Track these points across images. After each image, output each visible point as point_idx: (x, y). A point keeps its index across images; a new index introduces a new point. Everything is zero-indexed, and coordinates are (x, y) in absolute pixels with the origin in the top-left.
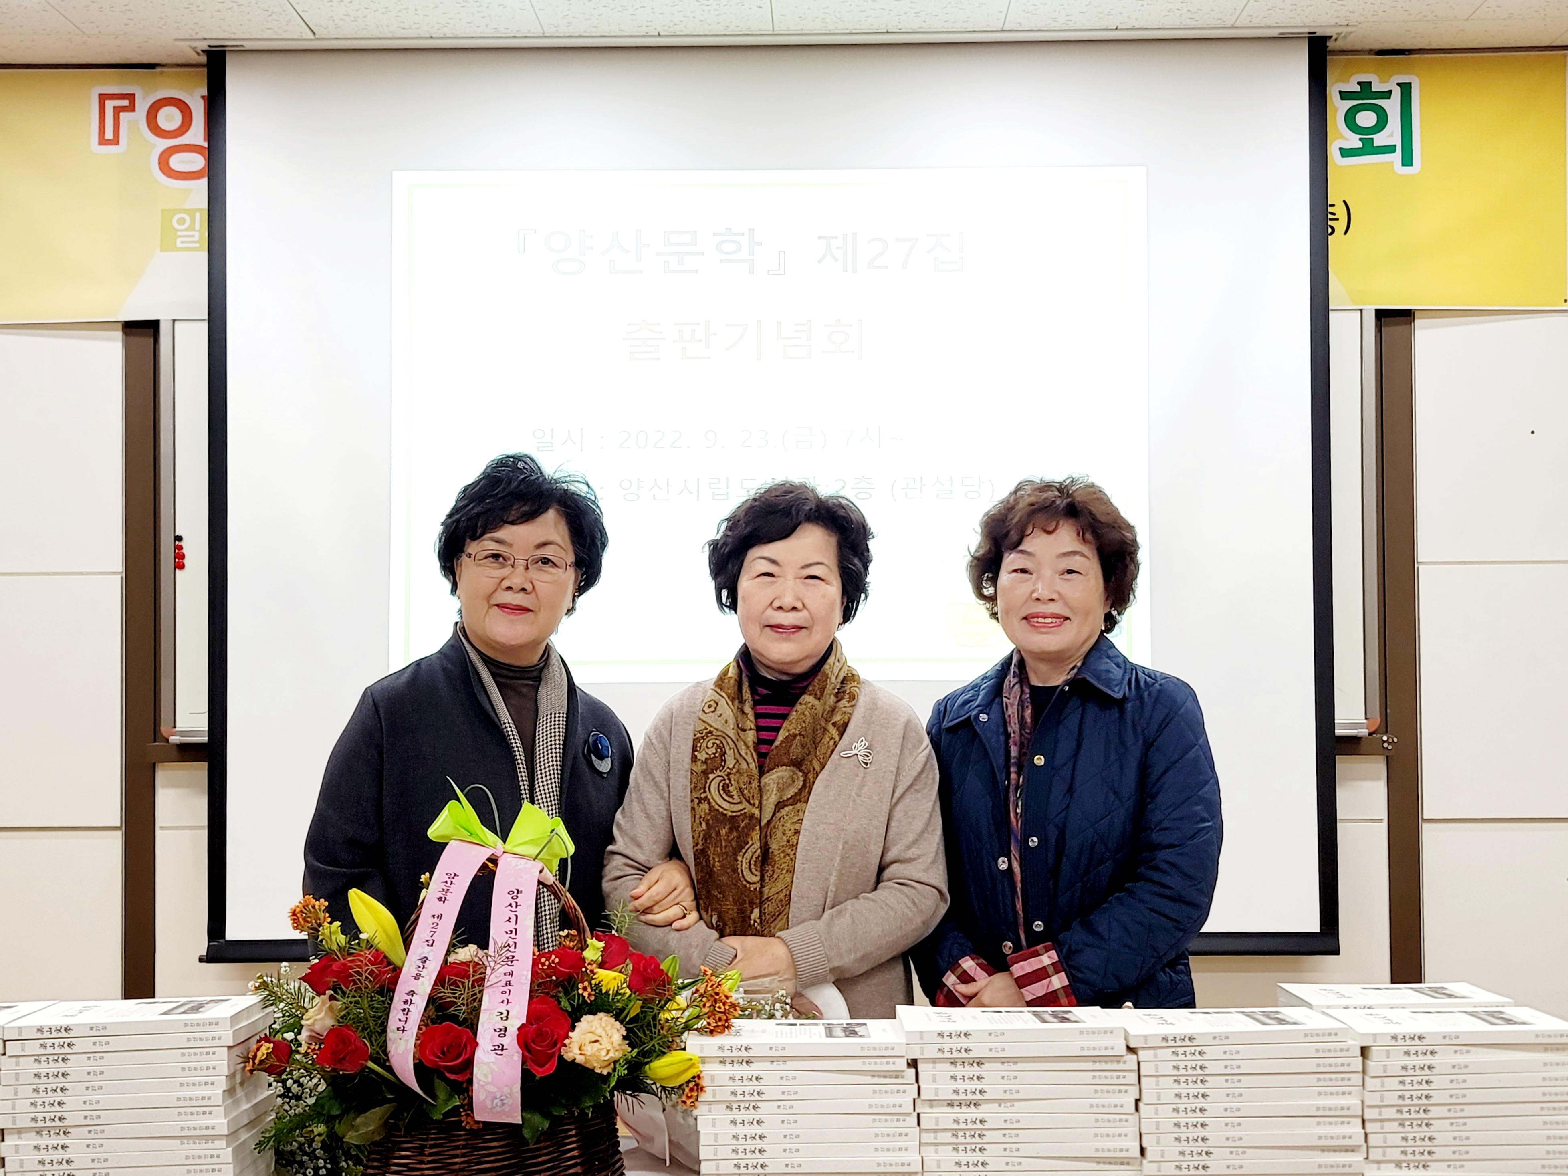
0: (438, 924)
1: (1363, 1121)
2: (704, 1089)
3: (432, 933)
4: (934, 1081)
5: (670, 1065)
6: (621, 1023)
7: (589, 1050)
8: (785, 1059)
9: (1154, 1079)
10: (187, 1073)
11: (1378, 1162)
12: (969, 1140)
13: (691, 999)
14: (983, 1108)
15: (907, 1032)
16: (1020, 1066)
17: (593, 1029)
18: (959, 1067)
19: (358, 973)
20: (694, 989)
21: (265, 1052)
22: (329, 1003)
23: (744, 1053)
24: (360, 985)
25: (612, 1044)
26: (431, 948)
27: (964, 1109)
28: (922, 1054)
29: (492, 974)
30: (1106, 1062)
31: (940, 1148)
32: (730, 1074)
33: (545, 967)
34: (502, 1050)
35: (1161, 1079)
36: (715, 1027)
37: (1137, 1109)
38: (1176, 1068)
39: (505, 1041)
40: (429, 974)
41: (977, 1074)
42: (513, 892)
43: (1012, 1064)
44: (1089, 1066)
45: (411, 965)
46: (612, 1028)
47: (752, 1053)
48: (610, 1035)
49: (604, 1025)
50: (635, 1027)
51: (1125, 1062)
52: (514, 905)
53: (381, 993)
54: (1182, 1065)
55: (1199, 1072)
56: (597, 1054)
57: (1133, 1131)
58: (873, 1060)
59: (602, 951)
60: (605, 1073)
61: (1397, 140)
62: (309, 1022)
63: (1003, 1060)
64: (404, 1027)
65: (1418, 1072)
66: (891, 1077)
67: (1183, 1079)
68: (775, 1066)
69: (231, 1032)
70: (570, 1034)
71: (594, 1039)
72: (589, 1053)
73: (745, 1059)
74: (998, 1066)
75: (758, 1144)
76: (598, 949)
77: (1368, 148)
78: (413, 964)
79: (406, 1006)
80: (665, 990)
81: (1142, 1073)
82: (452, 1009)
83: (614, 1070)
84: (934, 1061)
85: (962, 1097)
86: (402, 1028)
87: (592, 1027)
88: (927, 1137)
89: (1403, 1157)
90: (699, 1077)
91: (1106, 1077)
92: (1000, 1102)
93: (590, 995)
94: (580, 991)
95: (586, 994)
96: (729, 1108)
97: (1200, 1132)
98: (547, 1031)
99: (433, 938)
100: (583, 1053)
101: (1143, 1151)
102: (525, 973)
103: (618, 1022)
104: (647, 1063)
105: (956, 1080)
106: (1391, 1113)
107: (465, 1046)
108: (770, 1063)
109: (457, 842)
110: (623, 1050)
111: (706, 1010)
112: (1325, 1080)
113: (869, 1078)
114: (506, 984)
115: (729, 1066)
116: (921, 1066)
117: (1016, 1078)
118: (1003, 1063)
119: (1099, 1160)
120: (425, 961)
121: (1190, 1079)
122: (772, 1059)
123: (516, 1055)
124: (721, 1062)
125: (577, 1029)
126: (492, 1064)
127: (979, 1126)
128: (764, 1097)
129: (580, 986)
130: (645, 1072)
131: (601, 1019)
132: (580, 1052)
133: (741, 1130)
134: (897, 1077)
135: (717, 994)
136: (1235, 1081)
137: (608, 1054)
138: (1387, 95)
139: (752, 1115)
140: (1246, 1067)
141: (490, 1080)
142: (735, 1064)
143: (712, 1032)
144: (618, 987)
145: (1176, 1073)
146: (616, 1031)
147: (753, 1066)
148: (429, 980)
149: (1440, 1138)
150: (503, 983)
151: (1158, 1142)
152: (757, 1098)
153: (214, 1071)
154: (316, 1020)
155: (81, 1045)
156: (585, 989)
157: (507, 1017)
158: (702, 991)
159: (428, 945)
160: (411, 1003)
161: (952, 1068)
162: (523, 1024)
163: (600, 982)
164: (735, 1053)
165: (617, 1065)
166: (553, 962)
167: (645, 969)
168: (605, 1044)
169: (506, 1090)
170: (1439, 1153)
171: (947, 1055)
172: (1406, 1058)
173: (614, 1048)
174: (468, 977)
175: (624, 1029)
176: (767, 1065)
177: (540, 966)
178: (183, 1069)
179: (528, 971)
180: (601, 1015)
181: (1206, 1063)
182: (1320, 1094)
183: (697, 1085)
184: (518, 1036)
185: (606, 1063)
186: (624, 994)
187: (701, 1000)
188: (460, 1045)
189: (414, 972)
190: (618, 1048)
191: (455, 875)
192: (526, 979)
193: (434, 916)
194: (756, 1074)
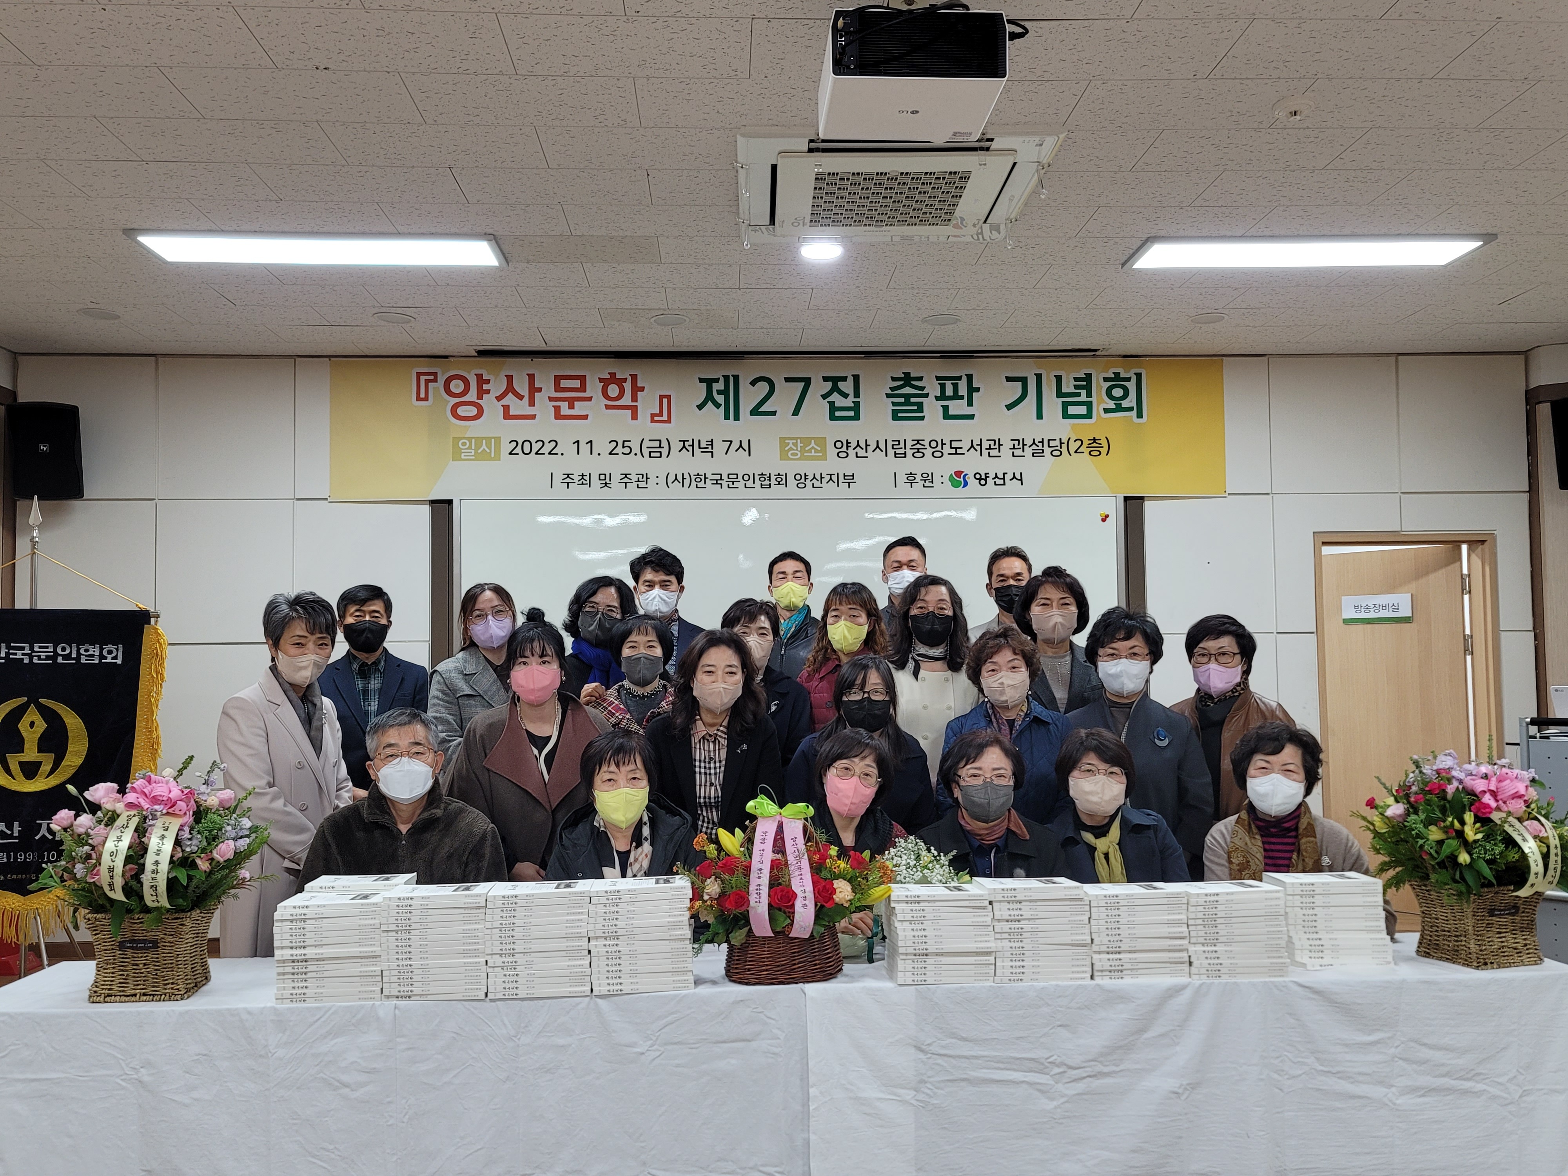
1: (1188, 926)
4: (1000, 911)
7: (840, 895)
8: (934, 901)
11: (1194, 944)
12: (1016, 937)
14: (1022, 922)
15: (988, 889)
16: (1038, 903)
18: (1011, 904)
23: (917, 899)
27: (1014, 923)
28: (995, 899)
31: (1003, 941)
37: (1089, 922)
38: (1107, 903)
41: (1019, 907)
48: (846, 889)
49: (843, 884)
57: (1087, 931)
58: (971, 902)
63: (1031, 901)
66: (981, 909)
68: (930, 904)
71: (841, 891)
72: (840, 898)
74: (1028, 903)
75: (924, 939)
81: (1092, 905)
84: (1000, 902)
85: (1013, 918)
87: (839, 885)
88: (998, 936)
89: (1205, 941)
92: (1029, 919)
96: (911, 923)
97: (1118, 932)
100: (838, 897)
101: (1092, 940)
105: (1009, 910)
106: (1200, 922)
110: (853, 894)
113: (972, 909)
115: (910, 905)
116: (994, 904)
117: (1036, 909)
119: (1073, 945)
122: (929, 901)
124: (907, 902)
127: (1020, 930)
128: (926, 919)
131: (842, 882)
132: (836, 897)
133: (916, 933)
134: (983, 909)
137: (847, 897)
139: (920, 927)
140: (1137, 902)
146: (848, 887)
147: (922, 904)
149: (1222, 933)
151: (1099, 936)
152: (923, 919)
155: (624, 899)
161: (1008, 904)
168: (846, 893)
170: (1221, 939)
171: (1006, 899)
176: (927, 904)
178: (670, 908)
180: (842, 880)
182: (1169, 914)
194: (922, 908)
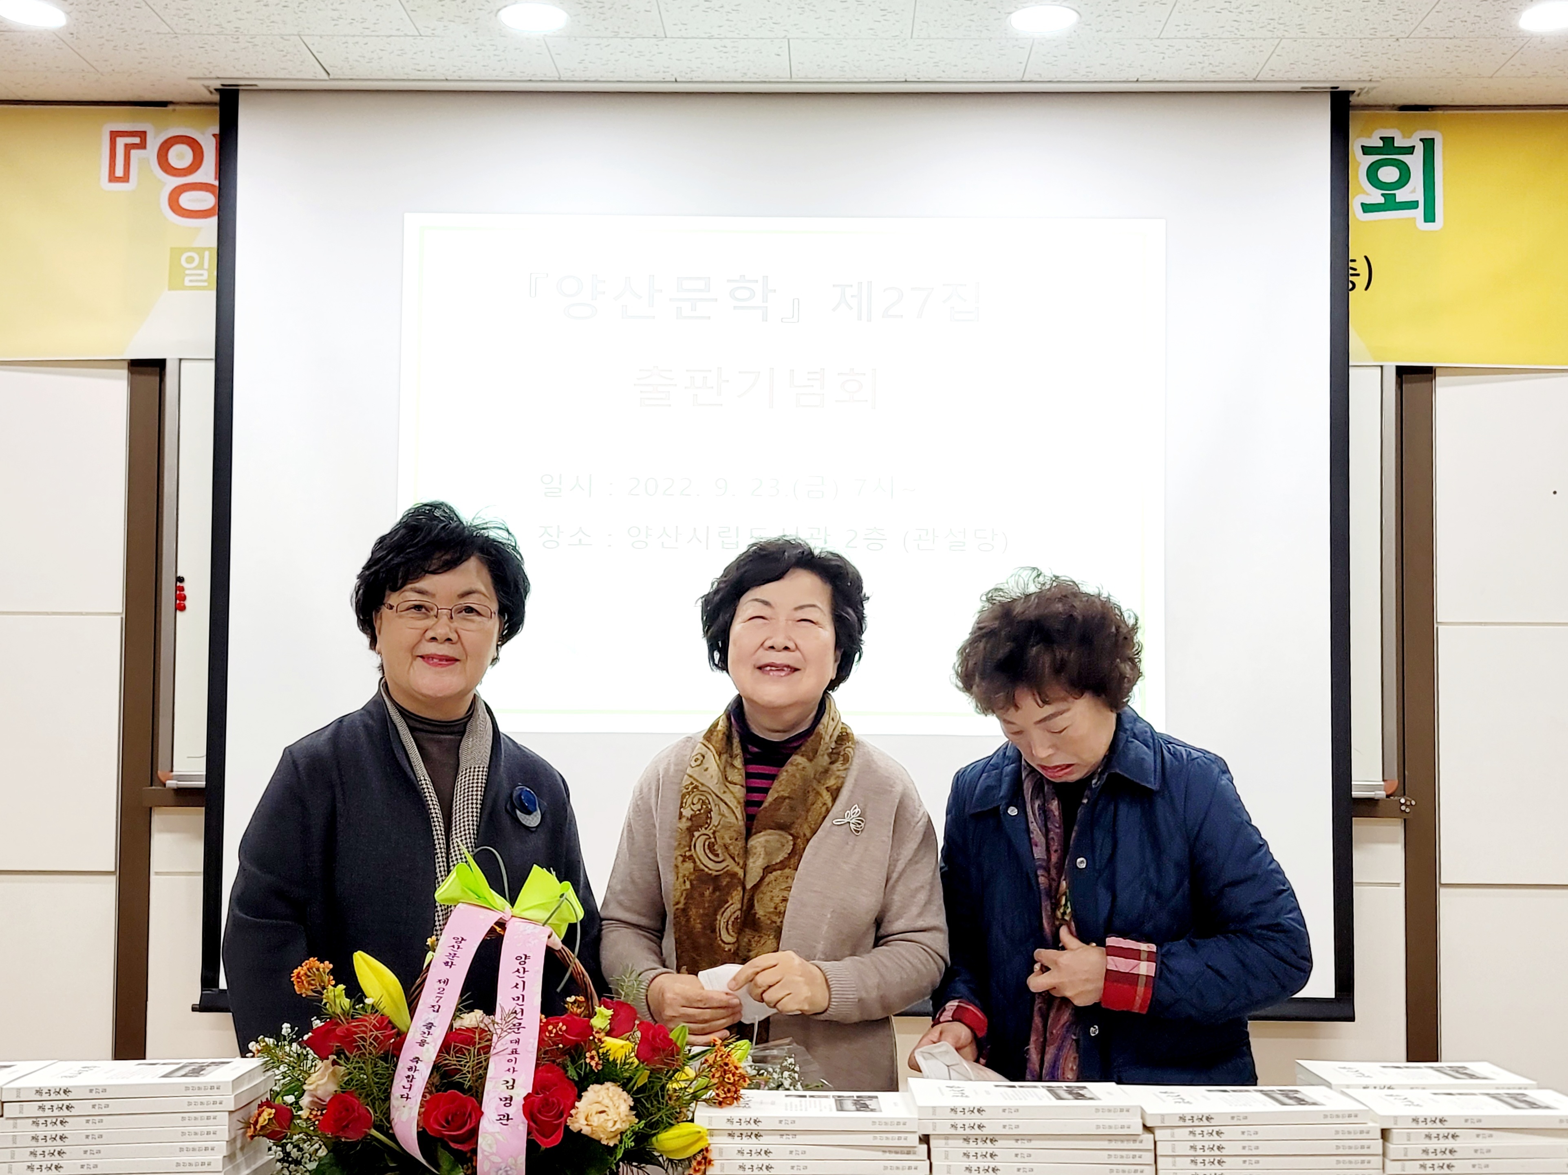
0: (444, 989)
2: (712, 1163)
3: (438, 998)
4: (947, 1158)
5: (678, 1137)
6: (629, 1093)
7: (596, 1120)
8: (795, 1133)
9: (1171, 1159)
10: (187, 1138)
13: (699, 1069)
15: (920, 1107)
16: (1035, 1144)
17: (600, 1099)
18: (972, 1144)
19: (362, 1038)
20: (703, 1060)
21: (267, 1118)
22: (331, 1069)
23: (753, 1126)
24: (364, 1050)
25: (619, 1114)
26: (436, 1013)
28: (934, 1130)
29: (498, 1041)
30: (1122, 1141)
32: (739, 1147)
33: (552, 1035)
34: (508, 1119)
35: (1177, 1159)
36: (723, 1098)
38: (1193, 1148)
39: (511, 1111)
40: (434, 1041)
41: (990, 1151)
42: (521, 958)
43: (1026, 1142)
44: (1105, 1144)
45: (416, 1031)
46: (619, 1099)
47: (761, 1126)
48: (617, 1105)
49: (611, 1095)
50: (642, 1097)
51: (1141, 1142)
52: (521, 970)
53: (385, 1059)
54: (1199, 1145)
55: (1217, 1152)
56: (604, 1125)
58: (884, 1135)
59: (610, 1019)
60: (611, 1144)
61: (1419, 196)
62: (311, 1087)
63: (1018, 1138)
64: (408, 1094)
65: (1440, 1156)
66: (902, 1153)
67: (1200, 1160)
68: (784, 1140)
69: (233, 1096)
70: (577, 1104)
71: (601, 1110)
72: (595, 1124)
73: (755, 1132)
74: (1012, 1144)
76: (606, 1016)
77: (1390, 204)
78: (418, 1030)
79: (410, 1073)
80: (673, 1060)
81: (1158, 1153)
82: (457, 1076)
83: (621, 1142)
84: (947, 1137)
86: (406, 1096)
87: (599, 1097)
90: (707, 1150)
91: (1122, 1157)
93: (597, 1064)
94: (588, 1060)
95: (593, 1063)
98: (553, 1101)
99: (439, 1004)
100: (589, 1123)
102: (532, 1040)
103: (625, 1092)
104: (654, 1135)
105: (968, 1156)
107: (470, 1115)
108: (779, 1137)
109: (465, 905)
110: (630, 1121)
111: (715, 1081)
112: (1344, 1162)
113: (880, 1153)
114: (513, 1052)
115: (737, 1140)
116: (933, 1142)
117: (1029, 1155)
118: (1017, 1140)
120: (431, 1027)
121: (1207, 1159)
122: (782, 1133)
123: (522, 1125)
124: (730, 1135)
125: (583, 1099)
126: (497, 1134)
129: (588, 1055)
130: (652, 1144)
131: (608, 1089)
132: (586, 1123)
134: (908, 1153)
135: (726, 1064)
136: (1253, 1162)
137: (614, 1125)
138: (1410, 150)
141: (494, 1150)
142: (743, 1136)
143: (720, 1103)
144: (626, 1056)
145: (1192, 1153)
146: (623, 1101)
147: (763, 1140)
148: (434, 1047)
150: (509, 1051)
153: (214, 1136)
154: (318, 1085)
155: (80, 1108)
156: (592, 1058)
157: (513, 1086)
158: (711, 1061)
159: (434, 1011)
160: (415, 1070)
161: (965, 1144)
162: (529, 1094)
163: (607, 1051)
164: (744, 1126)
165: (624, 1137)
166: (560, 1029)
167: (654, 1038)
168: (612, 1115)
169: (511, 1161)
171: (960, 1131)
172: (1427, 1141)
173: (621, 1119)
174: (474, 1045)
175: (632, 1099)
176: (776, 1139)
177: (547, 1034)
178: (183, 1134)
179: (535, 1039)
180: (608, 1084)
181: (1223, 1144)
183: (705, 1158)
184: (524, 1105)
185: (612, 1135)
186: (632, 1063)
187: (710, 1071)
188: (465, 1114)
189: (419, 1038)
190: (625, 1119)
191: (463, 939)
192: (533, 1047)
193: (440, 981)
194: (765, 1148)
